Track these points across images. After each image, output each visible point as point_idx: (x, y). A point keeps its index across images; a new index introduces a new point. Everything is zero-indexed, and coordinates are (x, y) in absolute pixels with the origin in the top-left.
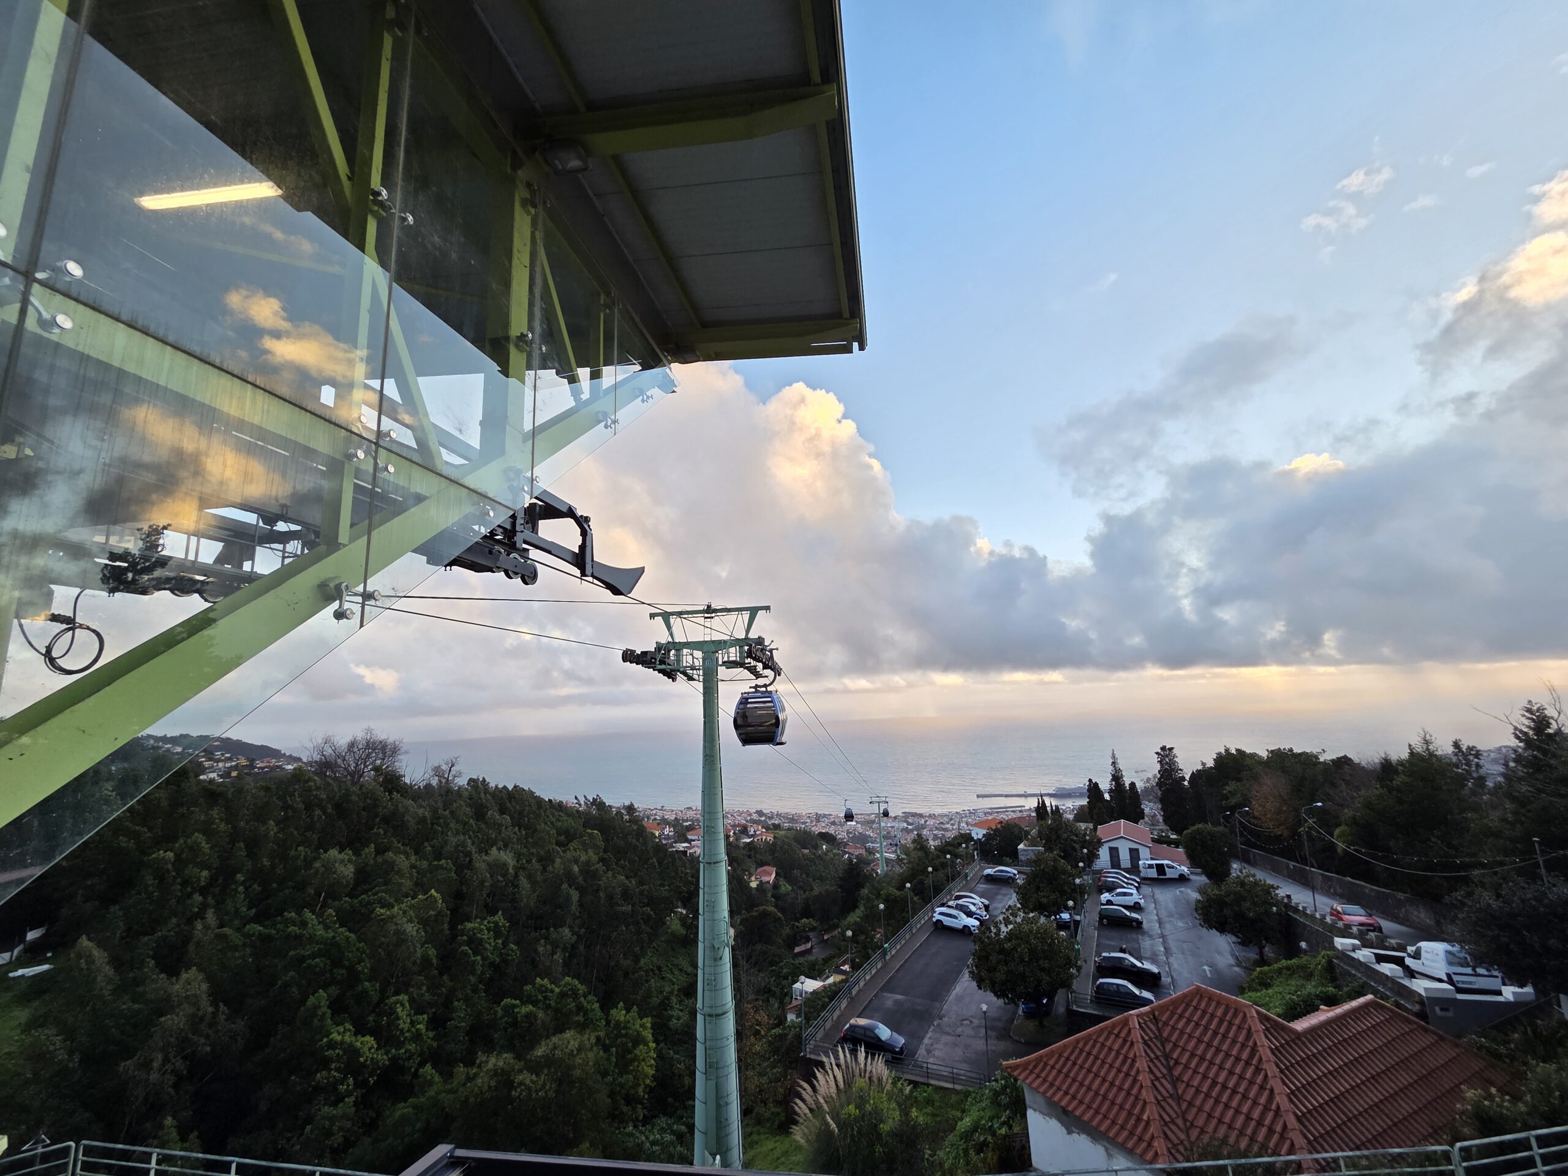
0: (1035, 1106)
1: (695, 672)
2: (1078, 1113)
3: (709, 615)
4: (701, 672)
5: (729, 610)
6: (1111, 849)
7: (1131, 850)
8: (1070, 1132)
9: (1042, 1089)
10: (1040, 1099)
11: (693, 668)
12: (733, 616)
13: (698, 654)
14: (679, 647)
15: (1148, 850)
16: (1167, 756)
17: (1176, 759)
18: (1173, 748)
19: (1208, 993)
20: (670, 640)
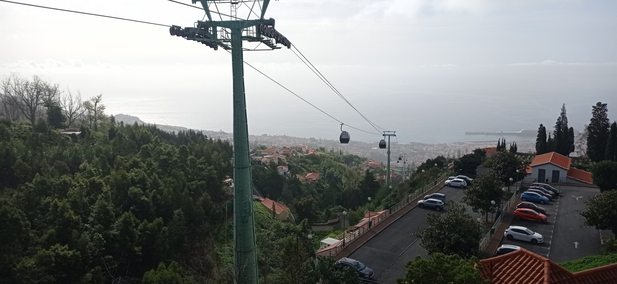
1: (227, 43)
3: (235, 2)
4: (231, 43)
6: (539, 170)
11: (226, 40)
12: (252, 2)
13: (228, 30)
14: (214, 25)
15: (566, 172)
16: (601, 109)
17: (606, 113)
18: (606, 104)
19: (527, 253)
20: (208, 20)
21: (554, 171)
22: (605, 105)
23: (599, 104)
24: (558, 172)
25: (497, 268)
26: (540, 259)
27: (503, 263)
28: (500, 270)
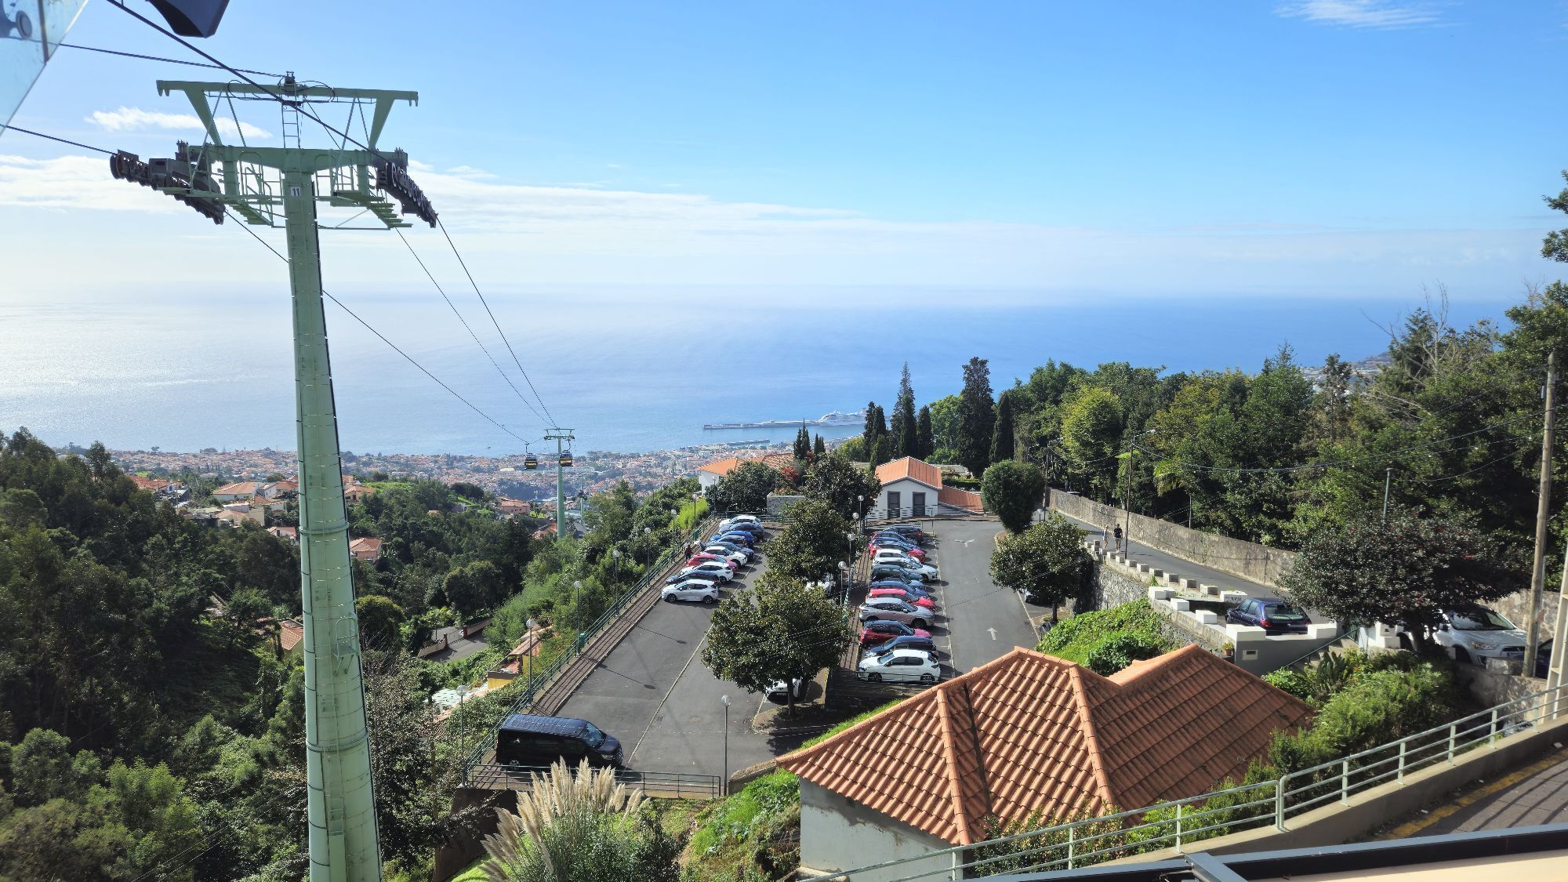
0: (812, 801)
1: (263, 207)
2: (865, 801)
3: (292, 98)
4: (280, 209)
5: (334, 93)
6: (890, 494)
7: (916, 495)
8: (853, 823)
11: (263, 199)
12: (344, 105)
13: (272, 174)
14: (232, 156)
15: (936, 495)
16: (978, 371)
17: (987, 376)
18: (986, 361)
19: (1029, 656)
20: (210, 140)
22: (983, 363)
23: (974, 361)
24: (923, 495)
25: (977, 694)
26: (1059, 664)
27: (987, 682)
28: (986, 698)
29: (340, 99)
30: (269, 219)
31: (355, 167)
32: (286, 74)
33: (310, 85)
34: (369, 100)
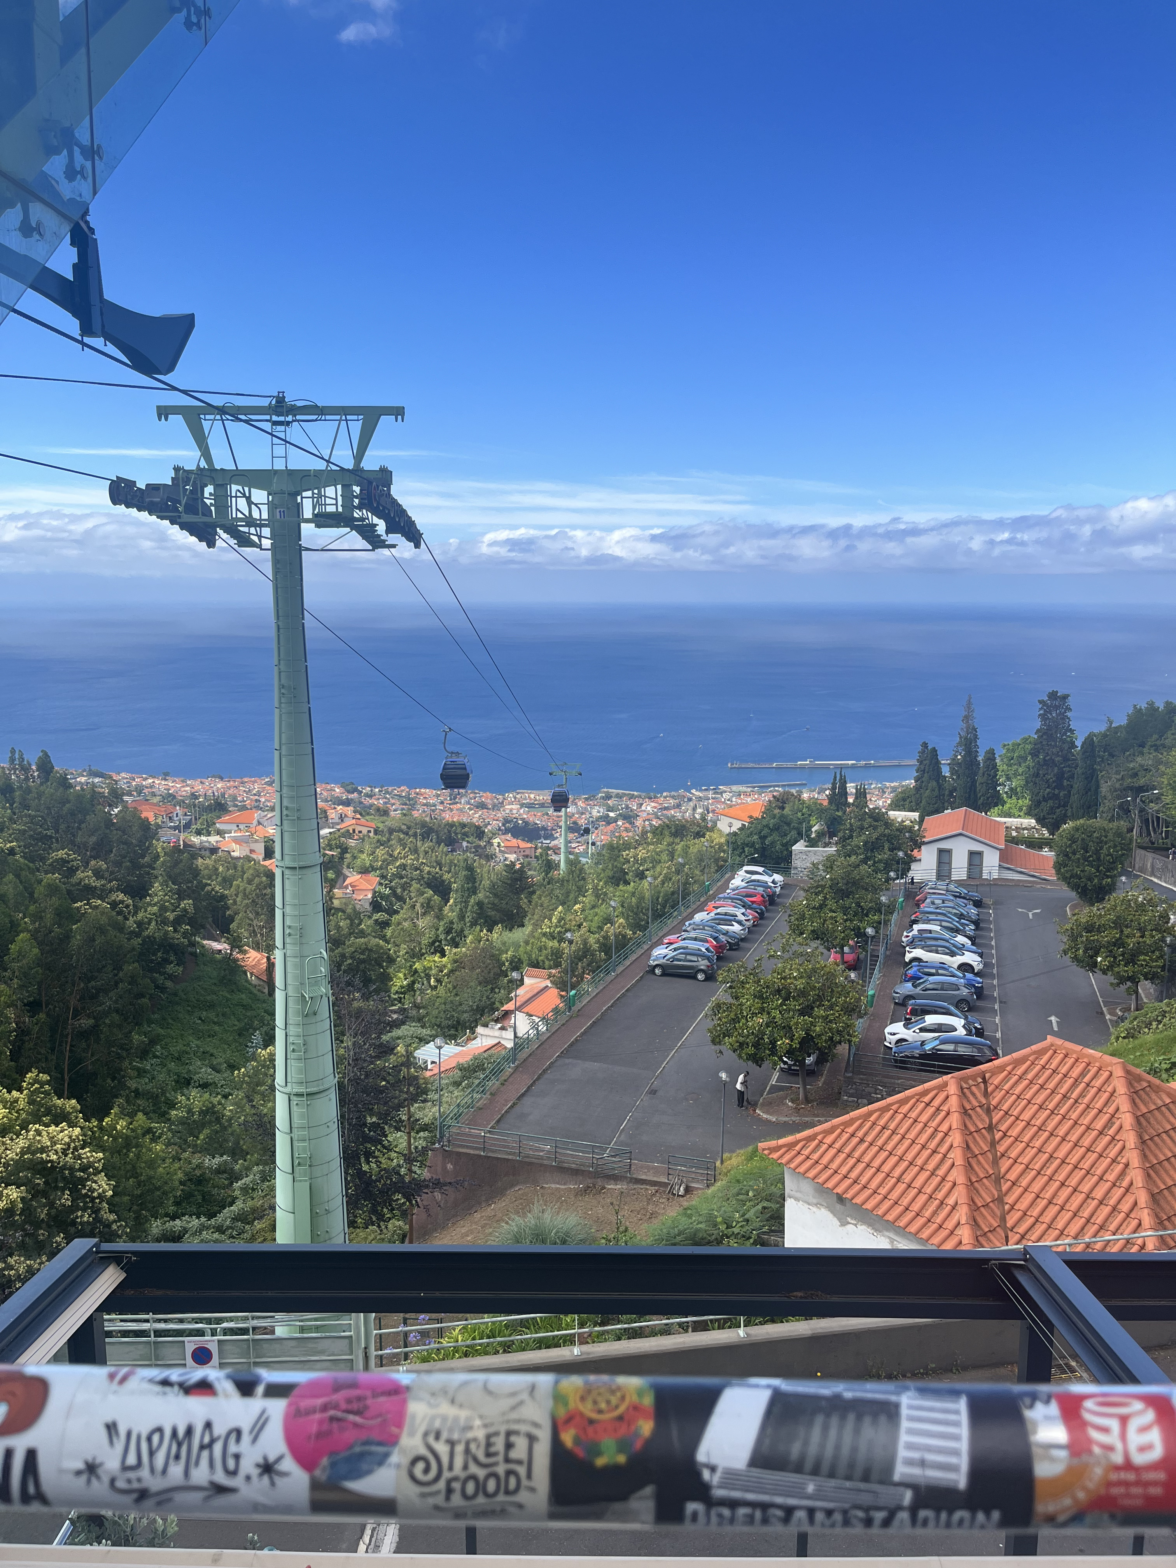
0: (798, 1195)
1: (253, 530)
2: (858, 1200)
3: (282, 419)
4: (266, 532)
5: (320, 411)
6: (939, 851)
8: (843, 1223)
9: (811, 1174)
10: (807, 1187)
11: (250, 522)
12: (329, 423)
13: (260, 496)
14: (221, 479)
15: (997, 854)
16: (1057, 708)
17: (1068, 714)
18: (1068, 696)
19: (1065, 1048)
20: (203, 464)
21: (972, 854)
22: (1065, 697)
23: (1053, 695)
24: (980, 854)
25: (998, 1088)
26: (1100, 1060)
27: (1011, 1075)
28: (1008, 1094)
29: (328, 417)
30: (257, 541)
31: (339, 487)
32: (276, 394)
33: (299, 404)
34: (355, 417)
